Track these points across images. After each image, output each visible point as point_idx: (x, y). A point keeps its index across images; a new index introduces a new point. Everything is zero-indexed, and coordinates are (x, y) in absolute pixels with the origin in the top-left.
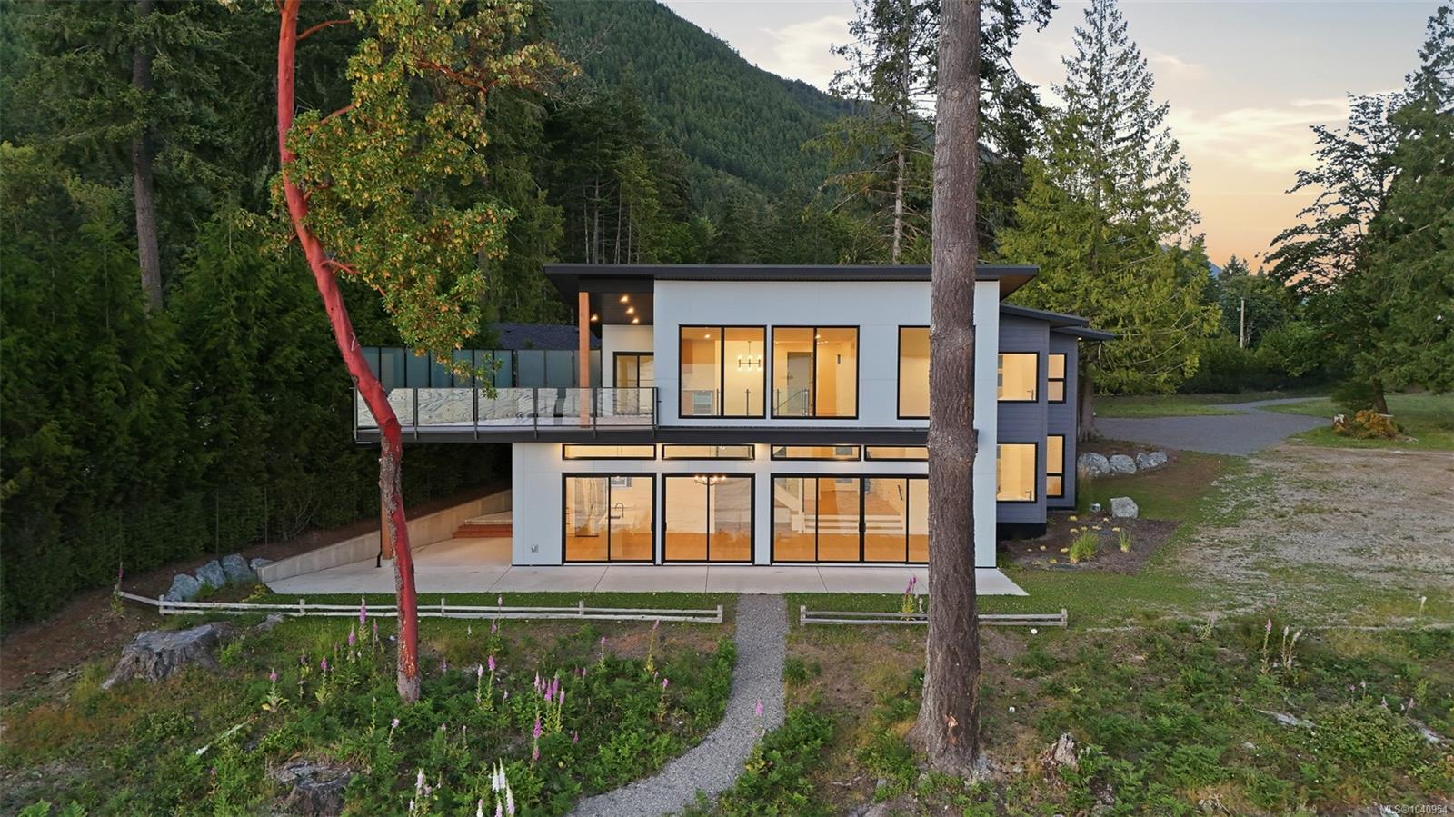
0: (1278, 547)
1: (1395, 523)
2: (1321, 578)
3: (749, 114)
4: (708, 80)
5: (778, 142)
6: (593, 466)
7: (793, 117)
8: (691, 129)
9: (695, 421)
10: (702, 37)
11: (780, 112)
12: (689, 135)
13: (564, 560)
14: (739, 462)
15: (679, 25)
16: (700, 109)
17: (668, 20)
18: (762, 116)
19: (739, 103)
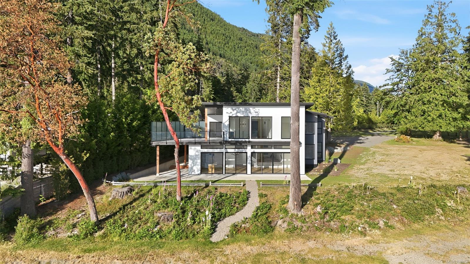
0: (373, 170)
1: (402, 164)
2: (381, 176)
3: (227, 38)
4: (214, 28)
5: (236, 47)
6: (208, 151)
7: (241, 39)
8: (209, 43)
9: (233, 140)
10: (212, 14)
11: (237, 38)
12: (208, 45)
13: (201, 173)
14: (243, 149)
15: (205, 10)
16: (211, 37)
17: (201, 8)
18: (231, 39)
19: (224, 35)
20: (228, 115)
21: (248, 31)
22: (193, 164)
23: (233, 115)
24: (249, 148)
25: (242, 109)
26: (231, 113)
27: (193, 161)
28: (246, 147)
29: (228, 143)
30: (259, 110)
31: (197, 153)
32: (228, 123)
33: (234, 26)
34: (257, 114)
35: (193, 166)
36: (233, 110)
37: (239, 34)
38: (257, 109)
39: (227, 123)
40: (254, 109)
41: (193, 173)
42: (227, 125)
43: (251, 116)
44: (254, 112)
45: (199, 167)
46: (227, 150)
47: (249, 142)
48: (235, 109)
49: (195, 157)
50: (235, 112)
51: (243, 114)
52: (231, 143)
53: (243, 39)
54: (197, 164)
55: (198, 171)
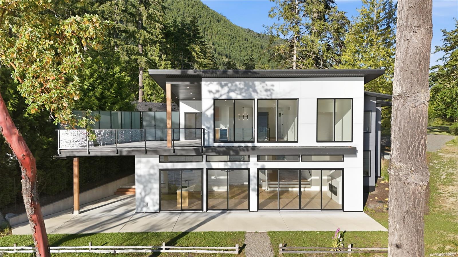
3: (233, 39)
4: (220, 29)
5: (242, 48)
6: (174, 166)
7: (246, 40)
8: (215, 44)
9: (222, 144)
10: (218, 15)
11: (243, 38)
12: (214, 46)
13: (160, 210)
14: (242, 163)
15: (211, 11)
16: (217, 38)
17: (207, 10)
18: (237, 40)
19: (230, 36)
20: (212, 96)
21: (254, 32)
22: (145, 191)
23: (221, 96)
24: (253, 159)
25: (239, 83)
26: (218, 91)
27: (145, 187)
28: (246, 158)
29: (212, 152)
30: (273, 85)
31: (152, 171)
32: (212, 112)
33: (239, 27)
34: (269, 93)
35: (145, 195)
36: (222, 86)
37: (245, 35)
38: (269, 83)
39: (210, 112)
40: (263, 84)
41: (145, 210)
42: (209, 116)
43: (256, 97)
44: (263, 90)
45: (157, 197)
46: (211, 165)
47: (254, 148)
48: (226, 85)
49: (147, 177)
50: (226, 89)
51: (240, 94)
52: (218, 152)
53: (248, 39)
54: (153, 191)
55: (154, 206)
